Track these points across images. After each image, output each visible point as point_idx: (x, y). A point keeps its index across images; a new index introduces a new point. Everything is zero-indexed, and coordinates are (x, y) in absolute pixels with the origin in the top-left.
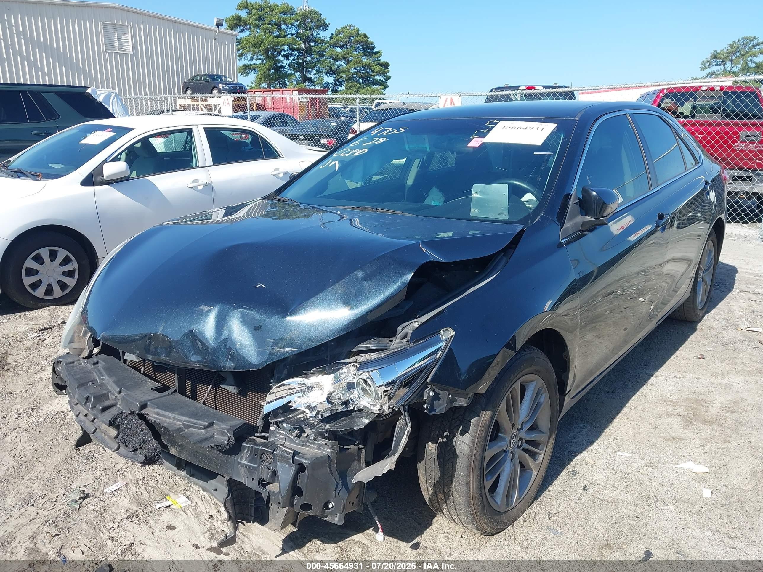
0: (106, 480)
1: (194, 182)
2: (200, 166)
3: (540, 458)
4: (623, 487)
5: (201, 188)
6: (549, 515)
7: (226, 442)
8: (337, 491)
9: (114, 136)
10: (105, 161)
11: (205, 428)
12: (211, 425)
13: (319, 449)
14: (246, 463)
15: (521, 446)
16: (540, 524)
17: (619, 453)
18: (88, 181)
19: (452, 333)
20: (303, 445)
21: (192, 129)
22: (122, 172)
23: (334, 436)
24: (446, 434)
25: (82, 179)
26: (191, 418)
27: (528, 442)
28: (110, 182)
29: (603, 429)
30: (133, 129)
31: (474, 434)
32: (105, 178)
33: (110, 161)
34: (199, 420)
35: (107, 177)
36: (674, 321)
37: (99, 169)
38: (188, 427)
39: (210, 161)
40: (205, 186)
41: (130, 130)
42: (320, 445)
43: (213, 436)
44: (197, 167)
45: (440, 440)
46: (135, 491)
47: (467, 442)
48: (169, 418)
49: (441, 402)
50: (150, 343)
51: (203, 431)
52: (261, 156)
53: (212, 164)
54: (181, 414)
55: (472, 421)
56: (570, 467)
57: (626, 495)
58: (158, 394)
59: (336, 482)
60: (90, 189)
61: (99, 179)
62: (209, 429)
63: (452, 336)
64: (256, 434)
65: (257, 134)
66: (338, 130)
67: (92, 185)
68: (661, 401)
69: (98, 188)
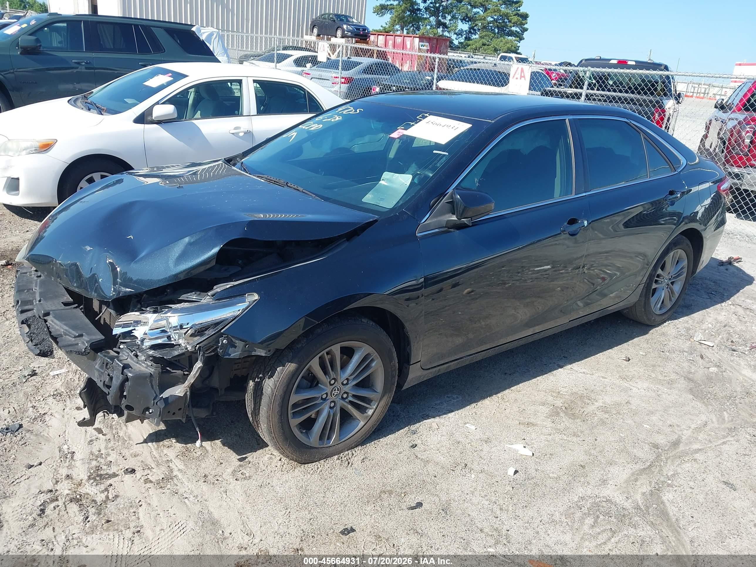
0: (55, 366)
1: (236, 128)
2: (244, 115)
3: (370, 412)
4: (446, 452)
5: (241, 134)
6: (363, 459)
7: (83, 350)
8: (156, 401)
9: (171, 81)
10: (157, 103)
11: (75, 337)
12: (81, 336)
13: (146, 368)
14: (98, 368)
15: (347, 398)
16: (350, 464)
17: (467, 425)
18: (141, 119)
19: (256, 297)
20: (137, 363)
21: (241, 80)
22: (169, 115)
23: (156, 360)
24: (260, 376)
25: (135, 117)
26: (70, 328)
27: (354, 396)
28: (159, 122)
29: (470, 403)
30: (187, 76)
31: (277, 379)
32: (153, 118)
33: (162, 104)
34: (73, 330)
35: (155, 118)
36: (631, 322)
37: (150, 110)
38: (66, 335)
39: (254, 111)
40: (245, 133)
41: (185, 76)
42: (148, 366)
43: (77, 344)
44: (242, 115)
45: (257, 380)
46: (71, 377)
47: (271, 385)
48: (58, 325)
49: (236, 349)
50: (53, 267)
51: (73, 339)
52: (305, 110)
53: (256, 114)
54: (65, 325)
55: (278, 369)
56: (413, 427)
57: (442, 458)
58: (63, 307)
59: (155, 395)
60: (140, 126)
61: (149, 118)
62: (78, 339)
63: (256, 300)
64: (114, 349)
65: (305, 90)
66: (428, 86)
67: (143, 123)
68: (547, 391)
69: (147, 126)
